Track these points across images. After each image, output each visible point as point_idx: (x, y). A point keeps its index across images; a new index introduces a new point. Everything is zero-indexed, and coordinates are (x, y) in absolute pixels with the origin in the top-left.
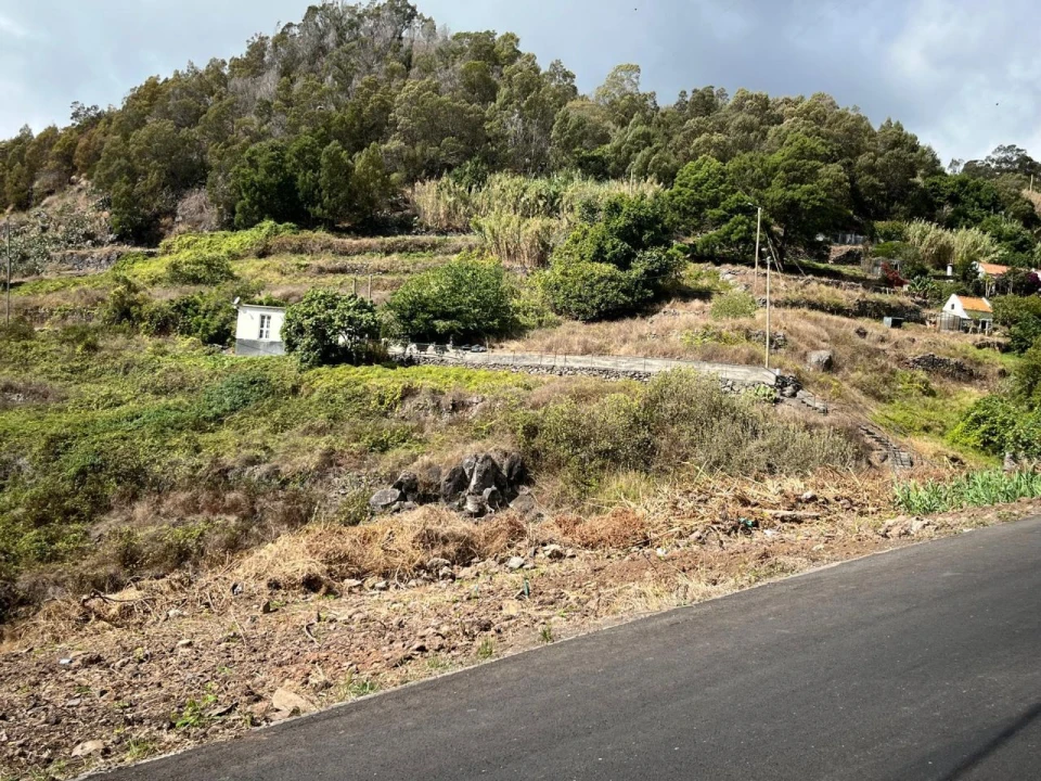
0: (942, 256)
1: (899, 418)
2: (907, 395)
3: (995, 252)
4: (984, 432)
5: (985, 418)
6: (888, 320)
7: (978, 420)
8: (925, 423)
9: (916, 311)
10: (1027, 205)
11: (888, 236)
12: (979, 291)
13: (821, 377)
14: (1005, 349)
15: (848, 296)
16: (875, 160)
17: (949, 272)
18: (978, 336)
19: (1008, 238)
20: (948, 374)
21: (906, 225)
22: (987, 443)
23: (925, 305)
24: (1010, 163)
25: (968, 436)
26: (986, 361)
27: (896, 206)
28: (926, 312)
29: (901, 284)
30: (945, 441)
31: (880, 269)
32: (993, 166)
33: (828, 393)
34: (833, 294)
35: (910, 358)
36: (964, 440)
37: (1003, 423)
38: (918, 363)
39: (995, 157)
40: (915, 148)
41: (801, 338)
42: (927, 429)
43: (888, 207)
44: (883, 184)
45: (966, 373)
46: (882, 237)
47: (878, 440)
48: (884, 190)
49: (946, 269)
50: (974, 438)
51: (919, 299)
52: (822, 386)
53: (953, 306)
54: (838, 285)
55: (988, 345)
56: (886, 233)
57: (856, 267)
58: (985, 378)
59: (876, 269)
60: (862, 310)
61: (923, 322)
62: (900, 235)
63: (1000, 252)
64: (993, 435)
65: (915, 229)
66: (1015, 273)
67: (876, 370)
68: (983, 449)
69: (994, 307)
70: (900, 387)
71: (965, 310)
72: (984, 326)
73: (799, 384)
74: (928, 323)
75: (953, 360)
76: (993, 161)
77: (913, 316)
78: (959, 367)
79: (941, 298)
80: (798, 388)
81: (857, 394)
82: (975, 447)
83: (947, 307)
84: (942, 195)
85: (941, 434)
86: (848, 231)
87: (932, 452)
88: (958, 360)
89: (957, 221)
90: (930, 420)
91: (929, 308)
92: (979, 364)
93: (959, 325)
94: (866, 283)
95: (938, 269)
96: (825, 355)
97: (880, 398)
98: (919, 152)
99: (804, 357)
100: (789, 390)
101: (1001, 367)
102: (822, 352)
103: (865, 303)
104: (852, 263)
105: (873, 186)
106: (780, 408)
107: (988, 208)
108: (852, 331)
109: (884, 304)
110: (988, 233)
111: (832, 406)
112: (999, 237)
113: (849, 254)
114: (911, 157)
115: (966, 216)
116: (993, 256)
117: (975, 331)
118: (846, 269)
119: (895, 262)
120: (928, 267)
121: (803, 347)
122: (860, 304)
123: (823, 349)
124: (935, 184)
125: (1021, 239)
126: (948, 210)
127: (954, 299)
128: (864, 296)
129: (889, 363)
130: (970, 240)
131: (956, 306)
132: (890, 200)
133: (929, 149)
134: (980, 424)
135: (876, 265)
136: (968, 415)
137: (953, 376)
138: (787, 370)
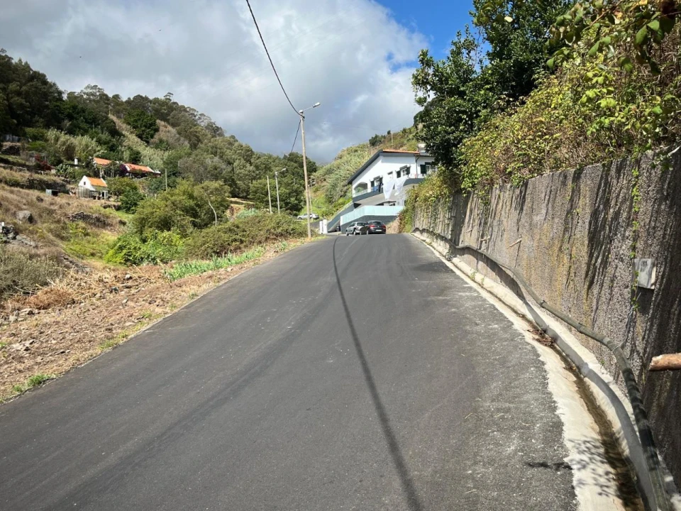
0: (70, 153)
1: (78, 249)
2: (76, 236)
3: (99, 151)
4: (125, 254)
5: (125, 247)
6: (49, 191)
7: (121, 248)
8: (92, 251)
9: (63, 186)
10: (112, 124)
11: (35, 138)
12: (96, 175)
13: (30, 227)
14: (118, 209)
15: (21, 176)
16: (21, 88)
17: (76, 162)
18: (103, 201)
19: (105, 143)
20: (92, 224)
21: (45, 131)
22: (127, 260)
23: (69, 183)
24: (95, 96)
25: (116, 257)
26: (111, 215)
27: (37, 118)
28: (69, 187)
29: (49, 169)
30: (104, 261)
31: (34, 159)
32: (85, 96)
33: (36, 237)
34: (11, 174)
35: (70, 215)
36: (114, 260)
37: (135, 248)
38: (75, 217)
39: (86, 91)
40: (45, 82)
41: (11, 203)
42: (93, 255)
43: (31, 118)
44: (28, 104)
45: (102, 223)
46: (31, 138)
47: (71, 262)
48: (29, 108)
49: (74, 160)
50: (119, 258)
51: (63, 178)
52: (32, 232)
53: (85, 183)
54: (11, 169)
55: (109, 206)
56: (34, 135)
57: (17, 157)
58: (112, 225)
59: (31, 159)
60: (31, 185)
61: (68, 193)
62: (42, 137)
63: (102, 151)
64: (130, 256)
65: (51, 134)
66: (115, 164)
67: (55, 222)
68: (125, 264)
69: (108, 183)
70: (71, 231)
71: (92, 185)
72: (103, 195)
73: (17, 232)
74: (71, 193)
75: (94, 216)
76: (85, 93)
77: (62, 189)
78: (98, 219)
79: (75, 178)
80: (16, 233)
81: (51, 237)
82: (120, 263)
83: (81, 183)
84: (63, 113)
85: (101, 257)
86: (7, 132)
87: (102, 267)
88: (97, 215)
89: (75, 131)
90: (94, 250)
91: (69, 184)
92: (108, 217)
93: (90, 195)
94: (29, 168)
95: (68, 160)
96: (27, 213)
97: (62, 238)
98: (48, 86)
99: (14, 214)
100: (11, 235)
101: (119, 219)
102: (26, 212)
103: (33, 180)
104: (14, 154)
105: (22, 104)
106: (10, 247)
107: (91, 123)
108: (34, 199)
109: (44, 181)
110: (95, 139)
111: (40, 244)
112: (99, 142)
113: (11, 148)
114: (44, 88)
115: (80, 128)
116: (98, 153)
117: (99, 198)
118: (11, 158)
119: (43, 155)
120: (62, 158)
121: (13, 209)
122: (30, 181)
123: (25, 210)
124: (58, 106)
125: (111, 144)
126: (67, 123)
127: (85, 178)
128: (31, 176)
129: (62, 218)
130: (84, 143)
131: (86, 183)
132: (33, 114)
133: (54, 84)
134: (122, 250)
135: (31, 156)
136: (115, 245)
137: (95, 224)
138: (8, 223)
